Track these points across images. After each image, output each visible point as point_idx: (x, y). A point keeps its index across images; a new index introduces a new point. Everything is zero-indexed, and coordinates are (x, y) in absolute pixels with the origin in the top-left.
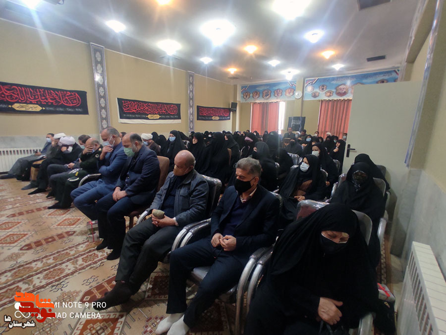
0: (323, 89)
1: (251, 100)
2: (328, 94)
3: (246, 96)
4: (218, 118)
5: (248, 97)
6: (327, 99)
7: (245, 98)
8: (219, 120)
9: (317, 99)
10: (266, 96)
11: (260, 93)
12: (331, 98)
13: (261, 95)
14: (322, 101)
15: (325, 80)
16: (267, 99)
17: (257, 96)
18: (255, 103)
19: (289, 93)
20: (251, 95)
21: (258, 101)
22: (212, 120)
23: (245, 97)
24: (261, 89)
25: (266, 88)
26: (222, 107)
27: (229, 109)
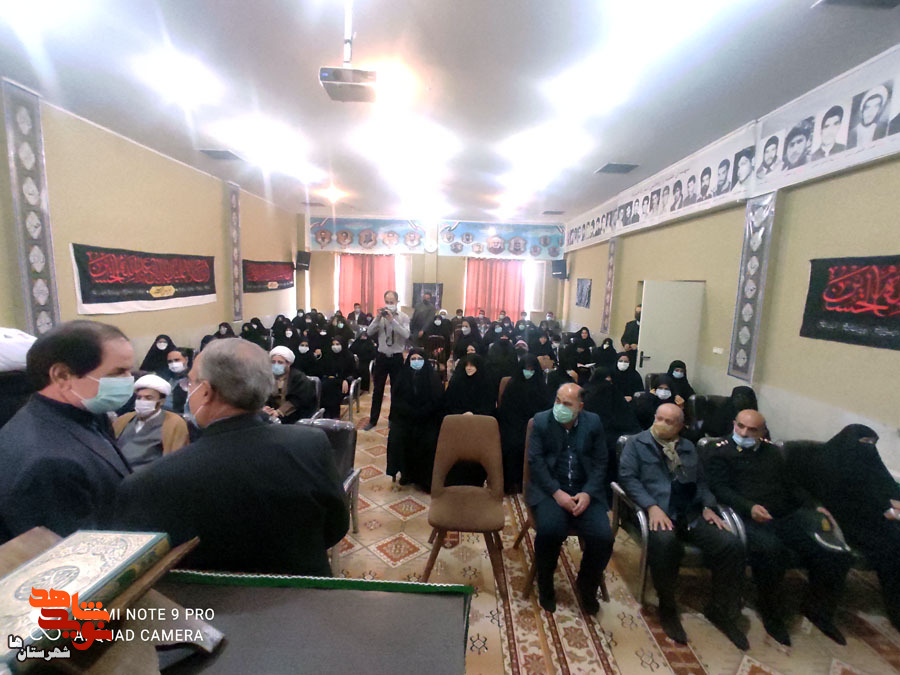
0: (468, 240)
1: (335, 248)
2: (477, 249)
3: (323, 239)
4: (276, 285)
5: (326, 240)
6: (477, 256)
7: (319, 243)
8: (281, 288)
9: (459, 255)
10: (367, 241)
11: (353, 235)
12: (481, 256)
13: (356, 239)
14: (469, 259)
15: (468, 225)
16: (370, 248)
17: (347, 241)
18: (344, 255)
19: (412, 241)
21: (348, 250)
22: (268, 290)
23: (320, 240)
24: (355, 228)
25: (365, 227)
26: (281, 260)
27: (292, 263)
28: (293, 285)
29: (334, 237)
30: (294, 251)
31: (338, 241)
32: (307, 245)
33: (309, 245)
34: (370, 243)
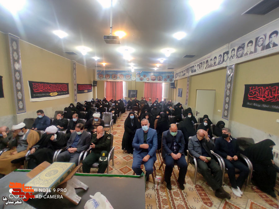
0: (145, 77)
1: (105, 79)
2: (147, 79)
3: (101, 77)
4: (87, 91)
5: (102, 77)
6: (148, 82)
8: (88, 92)
9: (142, 81)
10: (114, 77)
11: (110, 75)
12: (149, 82)
13: (111, 77)
14: (145, 82)
15: (145, 72)
16: (115, 79)
17: (108, 77)
18: (107, 81)
19: (128, 77)
20: (104, 76)
21: (109, 80)
22: (84, 93)
23: (100, 77)
24: (111, 73)
25: (114, 73)
26: (88, 83)
27: (91, 84)
28: (92, 91)
30: (92, 81)
31: (105, 77)
32: (96, 79)
33: (97, 79)
34: (115, 78)
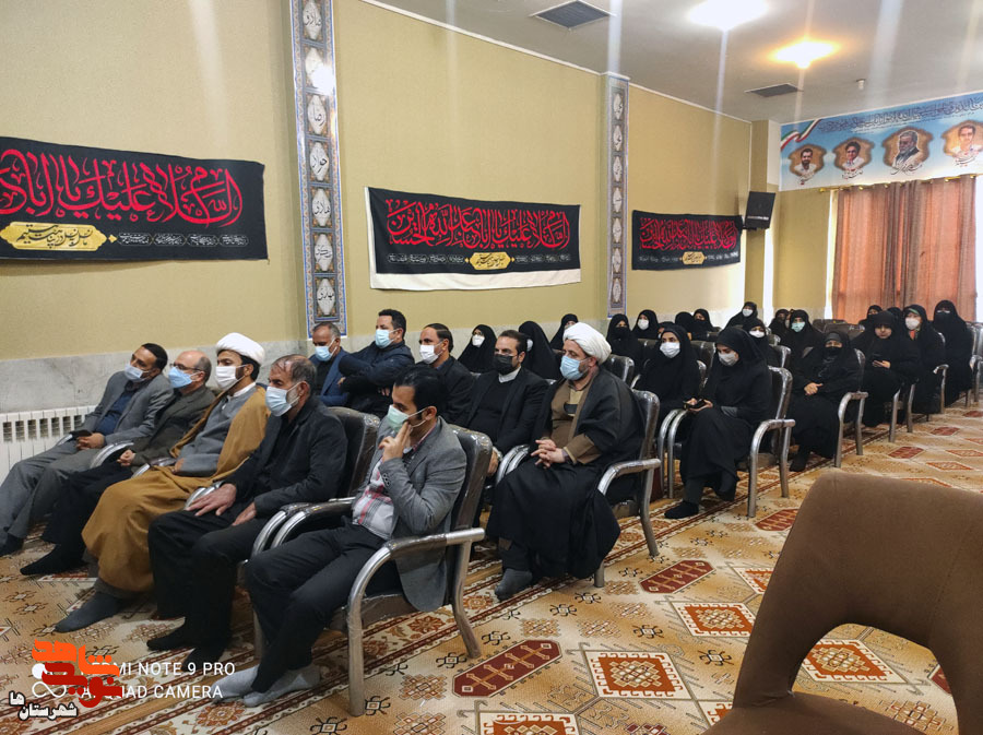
4: (699, 257)
5: (812, 167)
7: (798, 174)
8: (707, 264)
10: (904, 156)
11: (872, 145)
13: (878, 154)
17: (859, 160)
18: (849, 191)
21: (864, 180)
24: (877, 130)
26: (712, 210)
28: (737, 260)
29: (830, 157)
30: (744, 194)
34: (912, 159)
